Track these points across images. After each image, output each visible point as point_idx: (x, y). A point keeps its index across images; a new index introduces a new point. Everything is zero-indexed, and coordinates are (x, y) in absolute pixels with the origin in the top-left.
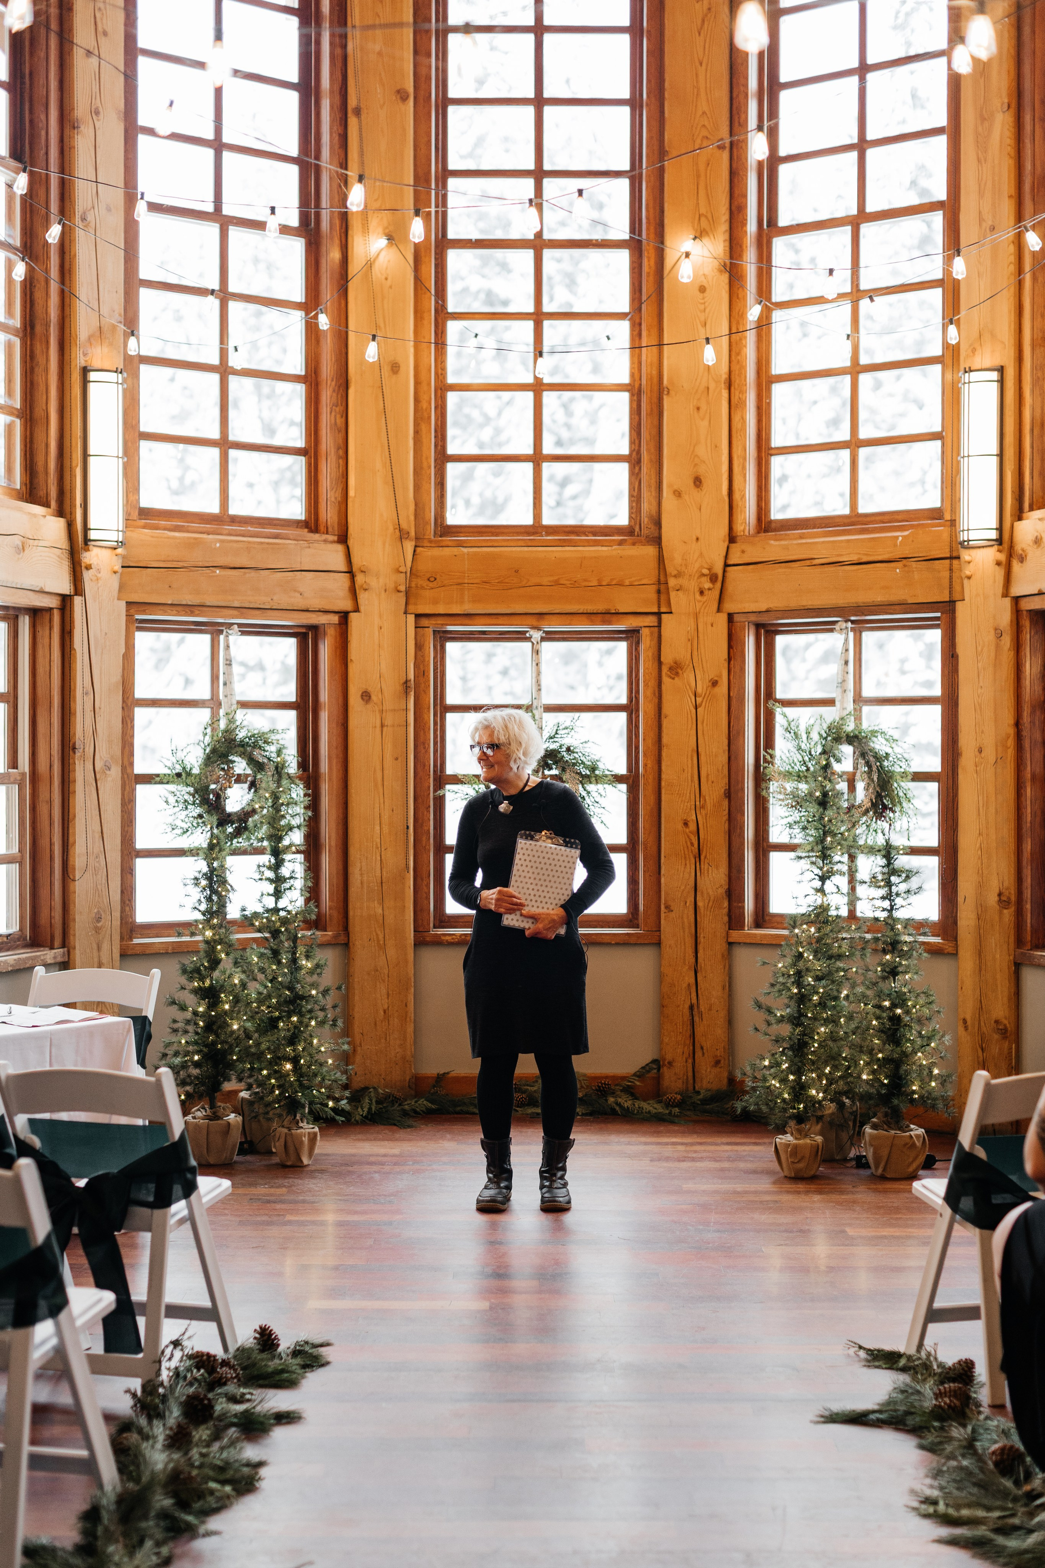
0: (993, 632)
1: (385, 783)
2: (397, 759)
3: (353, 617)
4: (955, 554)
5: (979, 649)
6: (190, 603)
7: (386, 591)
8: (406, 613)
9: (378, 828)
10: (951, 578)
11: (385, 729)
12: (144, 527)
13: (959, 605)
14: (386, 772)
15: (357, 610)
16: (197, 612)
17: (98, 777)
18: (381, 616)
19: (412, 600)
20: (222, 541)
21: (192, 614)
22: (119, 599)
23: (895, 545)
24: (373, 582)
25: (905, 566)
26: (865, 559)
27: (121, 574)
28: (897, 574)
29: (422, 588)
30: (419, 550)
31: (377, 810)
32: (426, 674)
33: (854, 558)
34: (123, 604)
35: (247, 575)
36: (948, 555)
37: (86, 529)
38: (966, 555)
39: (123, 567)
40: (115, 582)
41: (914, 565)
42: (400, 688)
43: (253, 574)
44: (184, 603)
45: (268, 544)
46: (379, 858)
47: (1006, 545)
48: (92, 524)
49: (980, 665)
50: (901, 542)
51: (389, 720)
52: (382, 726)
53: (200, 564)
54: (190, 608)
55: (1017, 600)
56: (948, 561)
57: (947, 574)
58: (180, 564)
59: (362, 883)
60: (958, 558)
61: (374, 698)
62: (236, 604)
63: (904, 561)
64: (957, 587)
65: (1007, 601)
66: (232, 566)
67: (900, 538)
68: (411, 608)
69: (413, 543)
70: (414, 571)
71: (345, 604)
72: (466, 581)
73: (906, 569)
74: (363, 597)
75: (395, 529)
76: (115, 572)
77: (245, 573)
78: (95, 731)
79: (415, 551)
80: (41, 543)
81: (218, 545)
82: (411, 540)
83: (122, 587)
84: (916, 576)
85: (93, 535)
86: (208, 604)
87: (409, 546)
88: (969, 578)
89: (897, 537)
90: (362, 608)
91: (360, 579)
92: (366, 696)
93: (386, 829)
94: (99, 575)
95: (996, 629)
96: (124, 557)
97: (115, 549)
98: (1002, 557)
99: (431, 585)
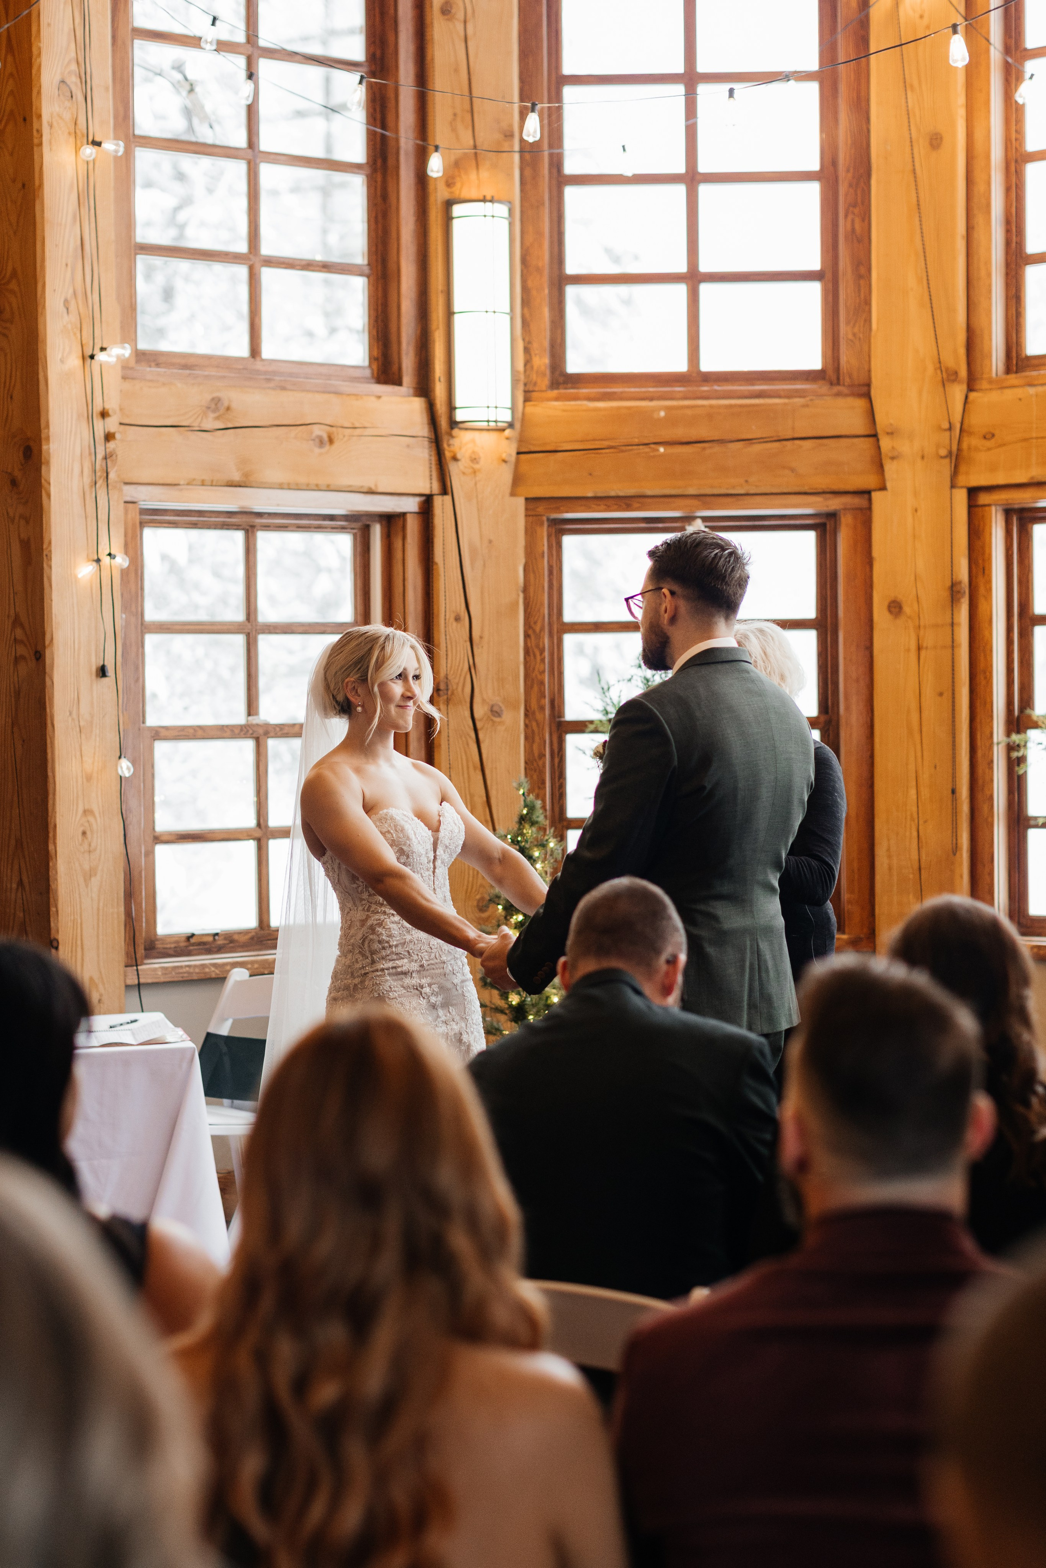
1: (924, 729)
2: (941, 694)
3: (875, 496)
6: (621, 494)
7: (923, 457)
8: (953, 486)
9: (913, 792)
11: (923, 653)
12: (557, 399)
14: (925, 714)
15: (883, 488)
16: (636, 505)
17: (479, 725)
18: (916, 494)
19: (963, 468)
20: (668, 409)
21: (629, 508)
22: (513, 494)
24: (905, 447)
27: (517, 463)
29: (977, 449)
30: (973, 395)
31: (912, 767)
32: (986, 572)
34: (520, 502)
35: (708, 452)
37: (451, 408)
39: (518, 453)
40: (506, 475)
42: (946, 594)
43: (717, 449)
44: (613, 494)
45: (741, 406)
46: (915, 834)
48: (459, 402)
51: (929, 640)
52: (919, 649)
53: (636, 441)
54: (625, 502)
58: (606, 444)
59: (890, 869)
61: (907, 609)
62: (692, 491)
66: (685, 440)
68: (962, 480)
69: (964, 387)
70: (965, 426)
71: (867, 481)
72: (1034, 435)
74: (890, 468)
75: (935, 369)
76: (505, 461)
77: (704, 449)
78: (472, 667)
79: (967, 397)
80: (368, 432)
81: (662, 414)
82: (960, 382)
83: (517, 480)
85: (460, 416)
86: (649, 492)
87: (958, 392)
90: (889, 485)
91: (885, 443)
92: (895, 607)
93: (925, 793)
94: (476, 466)
96: (521, 440)
97: (503, 430)
99: (988, 444)
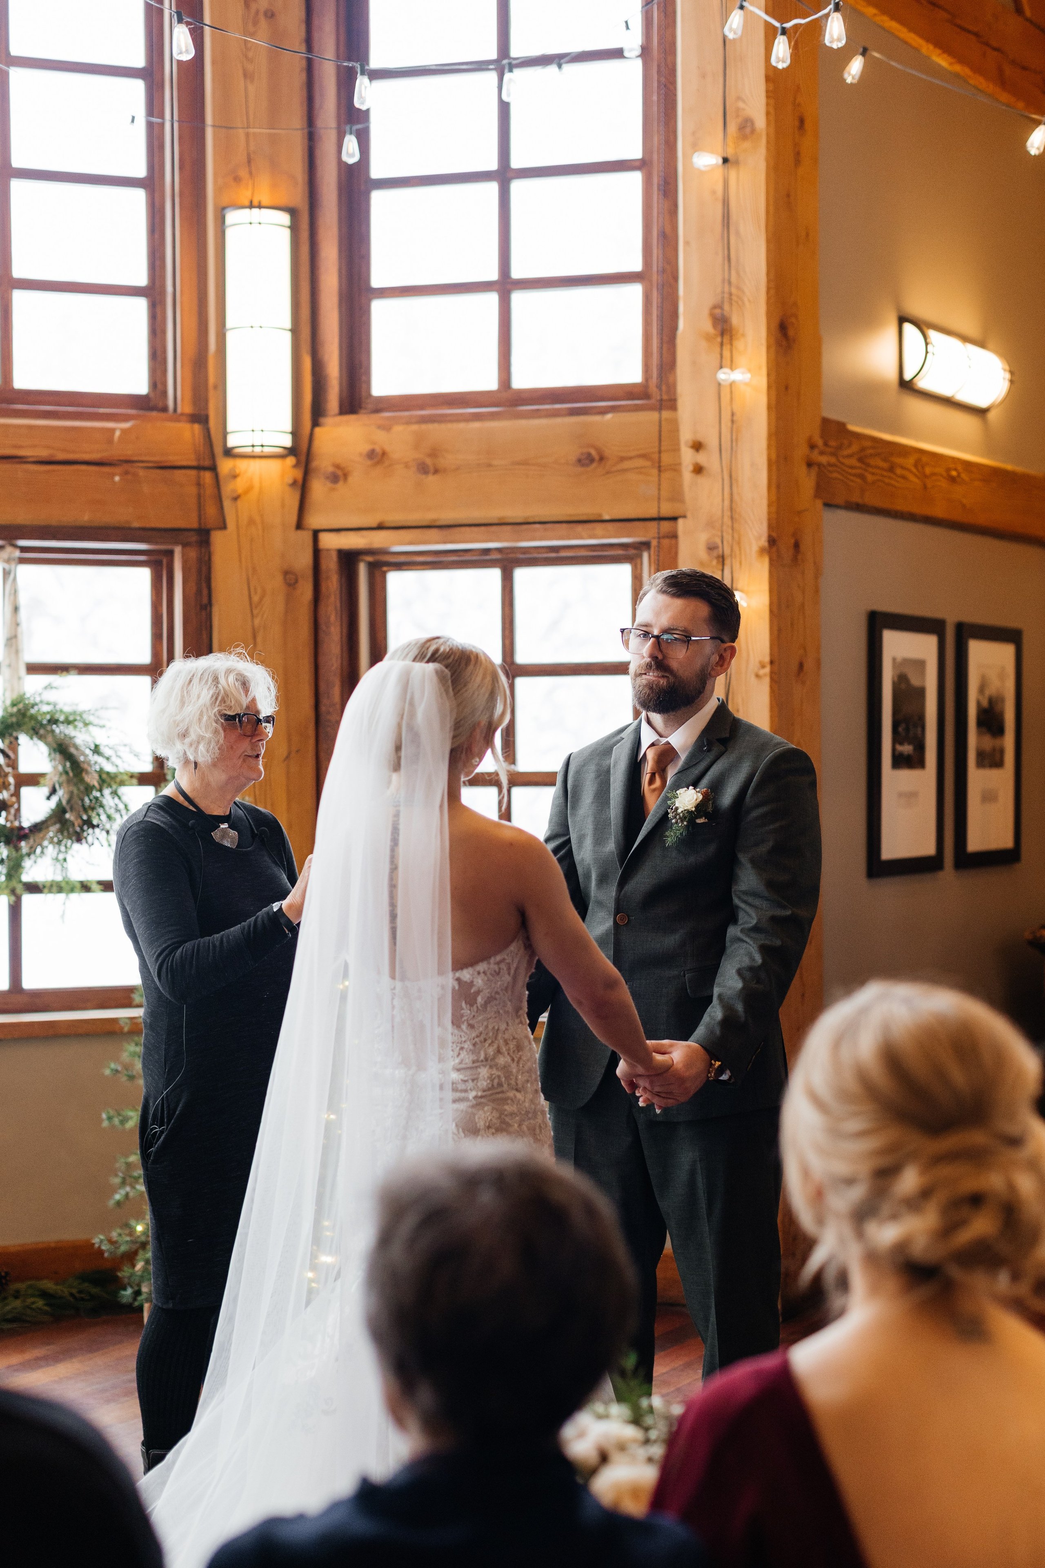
0: (279, 578)
4: (207, 463)
5: (256, 599)
10: (199, 496)
13: (218, 539)
23: (110, 441)
25: (127, 473)
26: (61, 456)
28: (114, 483)
33: (44, 453)
36: (194, 463)
38: (225, 466)
41: (141, 473)
47: (303, 458)
49: (257, 621)
50: (120, 437)
55: (316, 533)
56: (193, 473)
57: (193, 490)
60: (213, 468)
63: (126, 467)
64: (211, 511)
65: (306, 537)
67: (117, 433)
73: (129, 477)
84: (146, 489)
88: (236, 499)
89: (113, 431)
95: (286, 573)
98: (299, 474)
